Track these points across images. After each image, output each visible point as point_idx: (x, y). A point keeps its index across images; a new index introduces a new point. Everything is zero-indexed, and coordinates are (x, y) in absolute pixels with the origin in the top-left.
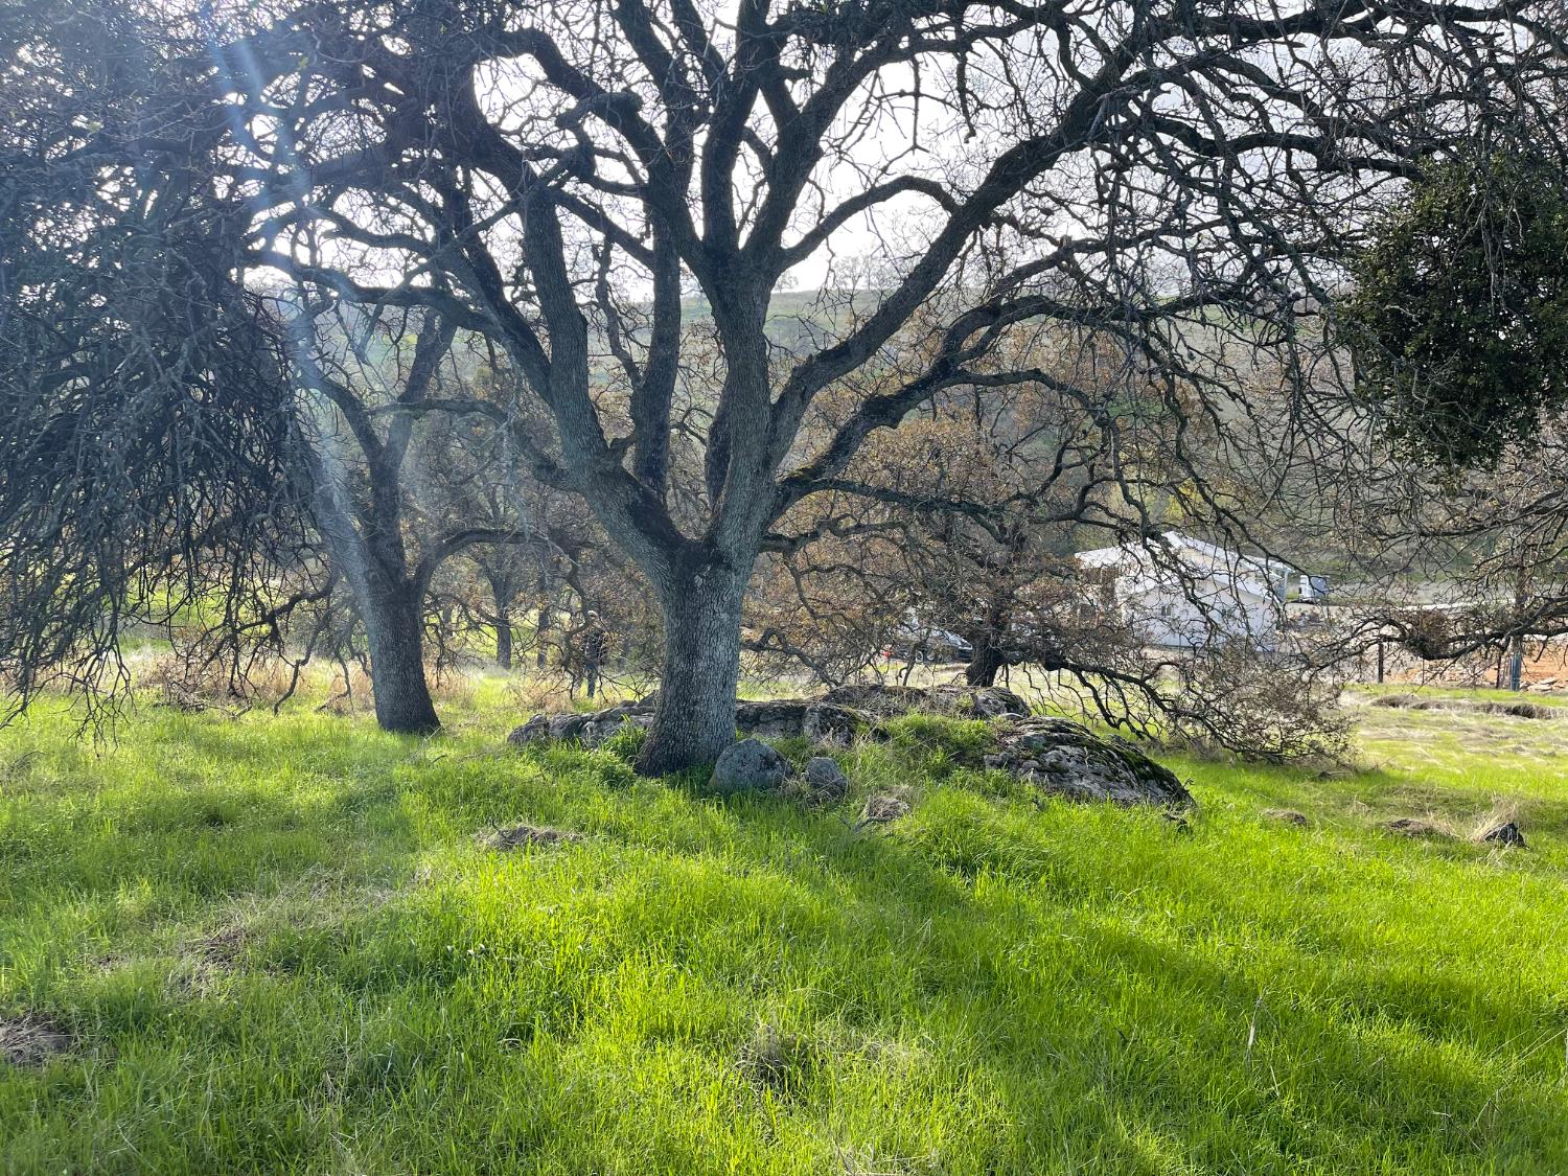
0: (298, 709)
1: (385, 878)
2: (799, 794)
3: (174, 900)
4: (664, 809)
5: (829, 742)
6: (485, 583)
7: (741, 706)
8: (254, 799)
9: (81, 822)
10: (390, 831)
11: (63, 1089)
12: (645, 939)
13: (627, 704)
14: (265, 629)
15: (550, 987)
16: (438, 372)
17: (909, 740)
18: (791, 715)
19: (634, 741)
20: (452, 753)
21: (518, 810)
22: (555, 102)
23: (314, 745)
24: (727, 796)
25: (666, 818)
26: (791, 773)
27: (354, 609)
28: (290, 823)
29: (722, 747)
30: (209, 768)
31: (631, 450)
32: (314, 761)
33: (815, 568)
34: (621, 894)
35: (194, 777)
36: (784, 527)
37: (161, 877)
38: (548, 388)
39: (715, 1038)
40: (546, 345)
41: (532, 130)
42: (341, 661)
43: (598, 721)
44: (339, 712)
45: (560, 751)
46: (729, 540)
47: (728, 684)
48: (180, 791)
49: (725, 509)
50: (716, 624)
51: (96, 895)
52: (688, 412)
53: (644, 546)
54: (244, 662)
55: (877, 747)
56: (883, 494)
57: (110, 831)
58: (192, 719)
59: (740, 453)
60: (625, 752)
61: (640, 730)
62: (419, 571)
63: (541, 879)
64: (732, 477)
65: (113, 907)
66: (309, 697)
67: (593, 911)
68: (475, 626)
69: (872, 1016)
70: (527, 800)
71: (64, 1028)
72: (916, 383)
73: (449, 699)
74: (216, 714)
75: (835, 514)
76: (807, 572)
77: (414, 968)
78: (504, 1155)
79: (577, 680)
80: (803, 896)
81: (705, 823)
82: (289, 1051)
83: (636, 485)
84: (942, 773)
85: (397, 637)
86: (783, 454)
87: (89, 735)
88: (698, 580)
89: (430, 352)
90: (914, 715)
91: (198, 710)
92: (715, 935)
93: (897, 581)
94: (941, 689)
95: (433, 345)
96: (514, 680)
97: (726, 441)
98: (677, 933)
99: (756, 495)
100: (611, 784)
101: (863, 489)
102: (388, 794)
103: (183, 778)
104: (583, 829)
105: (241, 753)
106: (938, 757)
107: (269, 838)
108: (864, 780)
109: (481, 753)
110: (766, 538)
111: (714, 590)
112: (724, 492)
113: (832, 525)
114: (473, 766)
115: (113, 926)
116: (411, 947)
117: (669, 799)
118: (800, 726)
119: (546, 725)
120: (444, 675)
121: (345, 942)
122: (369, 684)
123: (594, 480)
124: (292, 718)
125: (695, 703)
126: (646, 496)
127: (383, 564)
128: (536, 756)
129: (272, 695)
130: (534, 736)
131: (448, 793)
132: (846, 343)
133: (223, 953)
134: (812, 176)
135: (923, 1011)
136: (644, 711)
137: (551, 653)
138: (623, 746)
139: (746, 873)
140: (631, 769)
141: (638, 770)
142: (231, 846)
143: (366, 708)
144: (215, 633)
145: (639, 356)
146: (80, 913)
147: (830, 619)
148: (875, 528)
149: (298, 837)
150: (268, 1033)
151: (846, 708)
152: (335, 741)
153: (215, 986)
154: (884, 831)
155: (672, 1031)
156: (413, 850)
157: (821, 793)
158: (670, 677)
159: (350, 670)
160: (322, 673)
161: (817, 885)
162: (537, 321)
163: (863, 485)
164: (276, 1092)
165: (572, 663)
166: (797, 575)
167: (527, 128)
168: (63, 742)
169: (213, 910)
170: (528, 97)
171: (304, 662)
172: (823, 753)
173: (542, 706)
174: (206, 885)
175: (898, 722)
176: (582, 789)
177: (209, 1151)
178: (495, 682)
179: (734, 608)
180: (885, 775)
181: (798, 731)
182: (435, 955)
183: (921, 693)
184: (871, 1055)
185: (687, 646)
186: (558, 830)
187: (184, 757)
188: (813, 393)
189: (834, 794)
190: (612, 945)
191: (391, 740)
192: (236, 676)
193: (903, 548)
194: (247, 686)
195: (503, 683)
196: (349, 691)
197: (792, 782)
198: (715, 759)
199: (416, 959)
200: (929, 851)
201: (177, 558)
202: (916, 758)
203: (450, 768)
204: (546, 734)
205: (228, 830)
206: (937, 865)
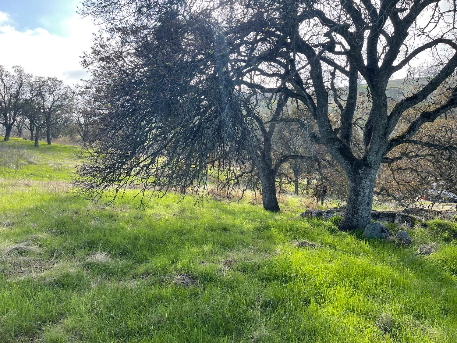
0: (243, 202)
1: (268, 251)
2: (394, 242)
3: (217, 249)
4: (348, 241)
5: (405, 226)
6: (292, 171)
7: (373, 212)
8: (234, 226)
9: (196, 227)
10: (268, 238)
11: (194, 294)
12: (344, 280)
13: (335, 208)
14: (236, 180)
15: (315, 289)
16: (282, 111)
17: (435, 228)
18: (391, 216)
19: (338, 219)
20: (284, 218)
21: (303, 236)
22: (319, 30)
23: (248, 213)
24: (369, 239)
25: (348, 244)
26: (391, 235)
27: (258, 176)
28: (243, 233)
29: (367, 224)
30: (223, 216)
31: (340, 131)
32: (248, 217)
33: (399, 169)
34: (336, 265)
35: (220, 218)
36: (389, 155)
37: (214, 243)
38: (316, 114)
39: (368, 315)
40: (315, 102)
41: (312, 39)
42: (254, 190)
43: (326, 213)
44: (253, 204)
45: (315, 221)
46: (371, 159)
47: (369, 204)
48: (217, 222)
49: (370, 149)
50: (366, 185)
51: (199, 246)
52: (357, 120)
53: (343, 160)
54: (230, 189)
55: (423, 229)
56: (428, 144)
57: (202, 231)
58: (218, 203)
59: (376, 131)
60: (335, 222)
61: (340, 216)
62: (276, 166)
63: (311, 258)
64: (373, 139)
65: (203, 249)
66: (246, 199)
67: (327, 269)
68: (290, 183)
69: (424, 317)
70: (305, 234)
71: (193, 278)
72: (441, 107)
73: (282, 203)
74: (224, 202)
75: (408, 151)
76: (396, 170)
77: (276, 277)
78: (304, 335)
79: (318, 200)
80: (397, 275)
81: (361, 247)
82: (246, 293)
83: (341, 142)
84: (447, 240)
85: (270, 185)
86: (391, 132)
87: (197, 205)
88: (360, 171)
89: (281, 105)
90: (437, 219)
91: (220, 201)
92: (367, 283)
93: (429, 174)
94: (447, 211)
95: (282, 103)
96: (300, 199)
97: (371, 127)
98: (354, 280)
99: (381, 145)
100: (331, 232)
101: (420, 143)
102: (267, 228)
103: (217, 218)
104: (323, 244)
105: (231, 213)
106: (446, 234)
107: (239, 236)
108: (418, 240)
109: (292, 219)
110: (383, 159)
111: (366, 174)
112: (370, 144)
113: (407, 155)
114: (290, 222)
115: (203, 254)
116: (276, 271)
117: (349, 239)
118: (394, 220)
119: (311, 213)
120: (281, 196)
121: (259, 267)
122: (261, 197)
123: (329, 140)
124: (242, 205)
125: (358, 210)
126: (344, 145)
127: (266, 164)
128: (308, 221)
129: (237, 198)
130: (308, 215)
131: (284, 229)
132: (416, 95)
133: (229, 265)
134: (404, 42)
135: (442, 319)
136: (341, 211)
137: (311, 191)
138: (335, 221)
139: (376, 265)
140: (337, 228)
141: (339, 228)
142: (229, 237)
143: (260, 204)
144: (224, 181)
145: (344, 103)
146: (195, 250)
147: (404, 185)
148: (423, 156)
149: (245, 237)
150: (241, 288)
151: (411, 215)
152: (253, 212)
153: (227, 274)
154: (426, 257)
155: (354, 310)
156: (275, 244)
157: (402, 242)
158: (350, 201)
159: (256, 193)
160: (249, 194)
161: (402, 272)
162: (313, 95)
163: (420, 141)
164: (243, 304)
165: (318, 195)
166: (393, 171)
167: (310, 39)
168: (191, 207)
169: (226, 253)
170: (311, 30)
171: (245, 190)
172: (403, 229)
173: (308, 207)
174: (224, 246)
175: (431, 222)
176: (322, 232)
177: (227, 316)
178: (294, 199)
179: (372, 180)
180: (426, 238)
181: (393, 221)
182: (282, 274)
183: (439, 212)
184: (424, 330)
185: (356, 191)
186: (315, 244)
187: (218, 213)
188: (403, 112)
189: (407, 243)
190: (333, 280)
191: (268, 213)
192: (228, 193)
193: (433, 163)
194: (231, 195)
195: (297, 199)
196: (256, 199)
197: (391, 237)
198: (365, 227)
199: (277, 275)
200: (443, 266)
201: (216, 162)
202: (437, 234)
203: (284, 222)
204: (311, 215)
205: (228, 233)
206: (446, 271)
